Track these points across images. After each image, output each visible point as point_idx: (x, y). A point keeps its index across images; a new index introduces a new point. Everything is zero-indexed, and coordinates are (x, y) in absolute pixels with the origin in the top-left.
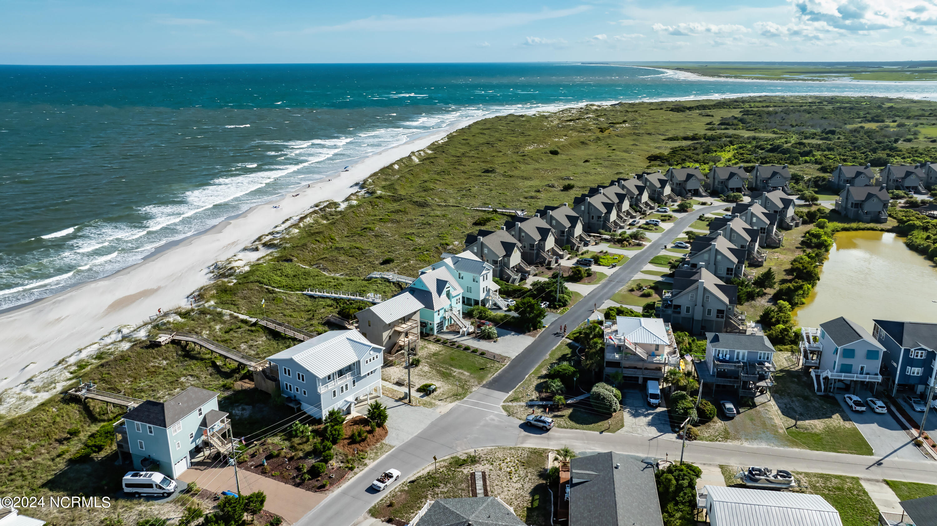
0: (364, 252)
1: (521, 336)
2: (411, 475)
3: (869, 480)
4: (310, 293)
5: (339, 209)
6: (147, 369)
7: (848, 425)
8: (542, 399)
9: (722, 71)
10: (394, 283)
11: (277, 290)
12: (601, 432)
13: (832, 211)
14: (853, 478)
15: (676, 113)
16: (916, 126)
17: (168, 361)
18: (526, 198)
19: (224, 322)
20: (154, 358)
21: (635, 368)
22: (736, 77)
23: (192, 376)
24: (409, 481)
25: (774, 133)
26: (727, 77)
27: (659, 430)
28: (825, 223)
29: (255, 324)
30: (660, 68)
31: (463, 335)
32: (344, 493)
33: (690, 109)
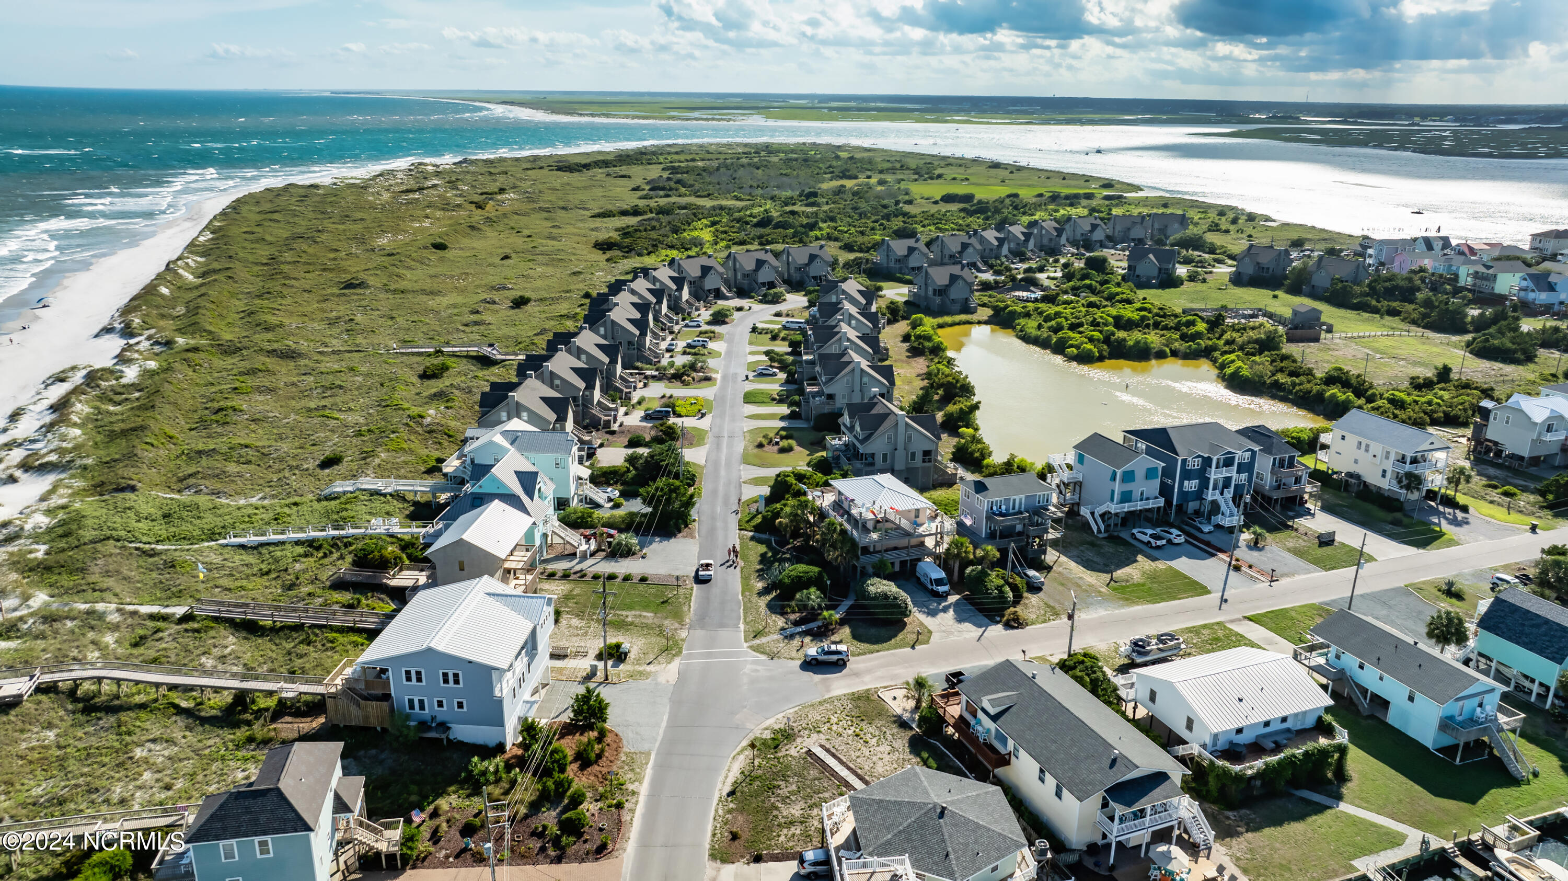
0: (265, 451)
1: (673, 540)
2: (719, 785)
3: (1232, 621)
4: (233, 540)
5: (124, 381)
6: (21, 757)
7: (1160, 565)
8: (796, 623)
9: (576, 106)
10: (391, 495)
11: (160, 547)
12: (913, 647)
13: (906, 303)
14: (1218, 623)
15: (568, 174)
16: (899, 181)
17: (56, 731)
18: (466, 325)
19: (115, 627)
20: (22, 731)
21: (896, 548)
22: (607, 116)
23: (154, 741)
24: (725, 793)
25: (738, 199)
26: (592, 115)
27: (979, 626)
28: (921, 319)
29: (188, 618)
30: (474, 101)
31: (584, 557)
32: (644, 845)
33: (587, 166)
